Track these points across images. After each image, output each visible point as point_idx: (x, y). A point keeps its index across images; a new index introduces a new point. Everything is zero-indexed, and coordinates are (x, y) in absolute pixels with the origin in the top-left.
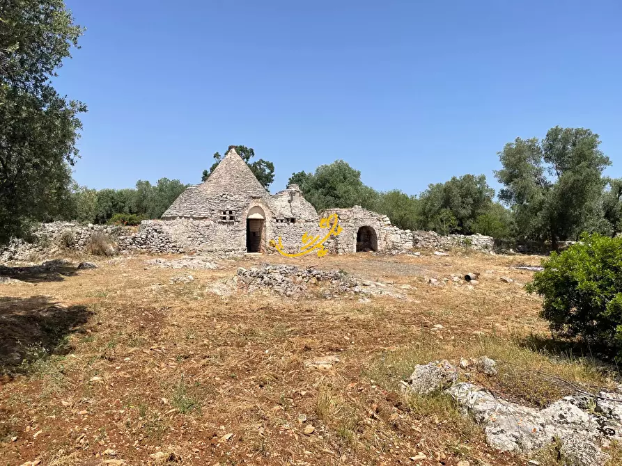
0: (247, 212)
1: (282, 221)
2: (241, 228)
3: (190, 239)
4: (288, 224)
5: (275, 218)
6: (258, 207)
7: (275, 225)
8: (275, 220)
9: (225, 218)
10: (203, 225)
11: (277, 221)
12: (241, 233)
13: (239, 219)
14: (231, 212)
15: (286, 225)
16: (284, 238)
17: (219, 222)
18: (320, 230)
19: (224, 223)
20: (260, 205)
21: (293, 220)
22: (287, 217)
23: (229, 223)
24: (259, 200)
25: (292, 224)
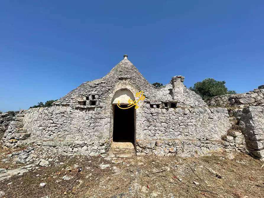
0: (111, 95)
1: (158, 106)
2: (102, 115)
3: (41, 128)
4: (167, 109)
5: (148, 102)
6: (126, 89)
7: (149, 111)
8: (148, 105)
9: (84, 103)
10: (57, 112)
11: (152, 106)
12: (103, 122)
13: (101, 104)
14: (93, 97)
15: (164, 110)
16: (163, 129)
17: (77, 108)
18: (215, 118)
19: (82, 109)
20: (129, 87)
21: (173, 105)
22: (164, 101)
23: (89, 109)
24: (127, 81)
25: (172, 109)
